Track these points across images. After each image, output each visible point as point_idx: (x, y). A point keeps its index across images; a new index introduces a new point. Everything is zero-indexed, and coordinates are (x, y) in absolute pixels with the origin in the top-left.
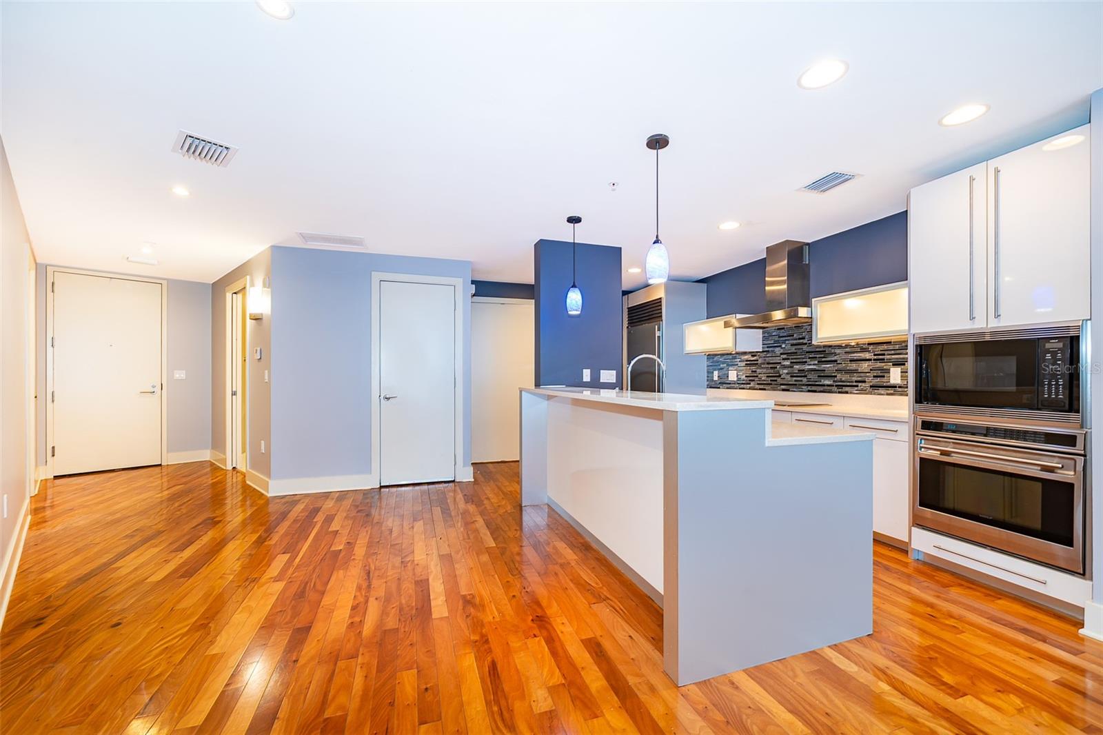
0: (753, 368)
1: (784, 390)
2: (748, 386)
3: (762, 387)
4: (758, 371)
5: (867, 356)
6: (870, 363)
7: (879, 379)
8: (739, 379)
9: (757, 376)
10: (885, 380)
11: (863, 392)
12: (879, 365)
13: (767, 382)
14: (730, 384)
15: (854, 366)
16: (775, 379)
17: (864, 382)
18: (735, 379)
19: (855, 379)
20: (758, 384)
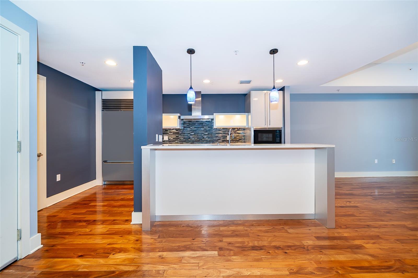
0: (177, 135)
1: (191, 143)
2: (174, 142)
3: (181, 142)
4: (179, 136)
5: (221, 132)
6: (222, 134)
7: (224, 139)
8: (169, 140)
9: (179, 138)
10: (226, 139)
11: (220, 142)
12: (224, 135)
13: (184, 141)
14: (164, 141)
15: (217, 135)
16: (188, 139)
17: (220, 140)
18: (167, 140)
19: (217, 139)
20: (179, 141)
